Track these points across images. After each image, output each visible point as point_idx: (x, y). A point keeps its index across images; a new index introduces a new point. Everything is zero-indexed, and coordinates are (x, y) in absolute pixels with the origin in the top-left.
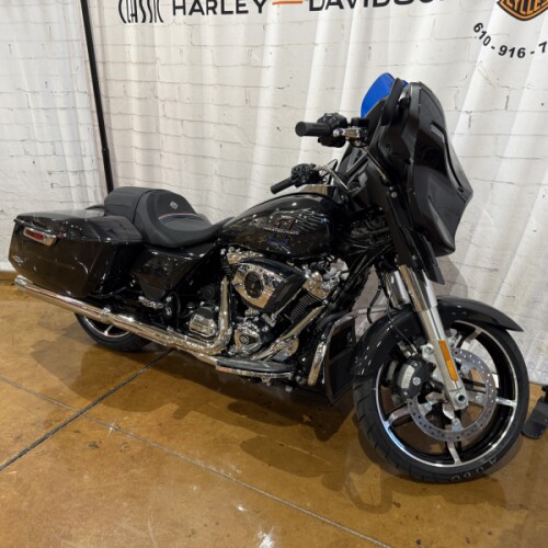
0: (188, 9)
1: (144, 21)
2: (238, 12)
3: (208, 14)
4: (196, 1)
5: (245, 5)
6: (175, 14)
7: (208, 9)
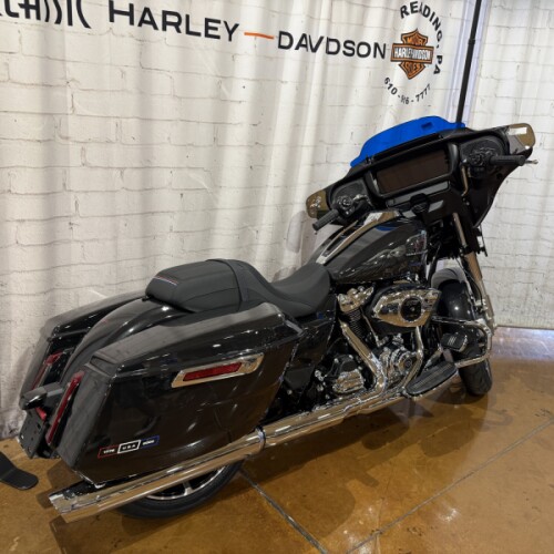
0: (137, 18)
1: (47, 20)
2: (207, 35)
3: (164, 29)
4: (147, 10)
5: (216, 29)
6: (112, 20)
7: (165, 24)
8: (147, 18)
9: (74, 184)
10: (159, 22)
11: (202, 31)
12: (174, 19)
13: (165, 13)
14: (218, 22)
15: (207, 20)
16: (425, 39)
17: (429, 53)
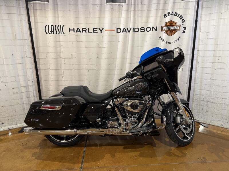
0: (75, 31)
1: (56, 34)
2: (94, 32)
3: (83, 32)
4: (78, 29)
5: (96, 30)
6: (70, 32)
7: (83, 31)
8: (78, 30)
9: (63, 68)
10: (81, 31)
11: (93, 31)
12: (85, 30)
13: (83, 29)
14: (97, 28)
15: (94, 29)
16: (176, 23)
17: (178, 27)
